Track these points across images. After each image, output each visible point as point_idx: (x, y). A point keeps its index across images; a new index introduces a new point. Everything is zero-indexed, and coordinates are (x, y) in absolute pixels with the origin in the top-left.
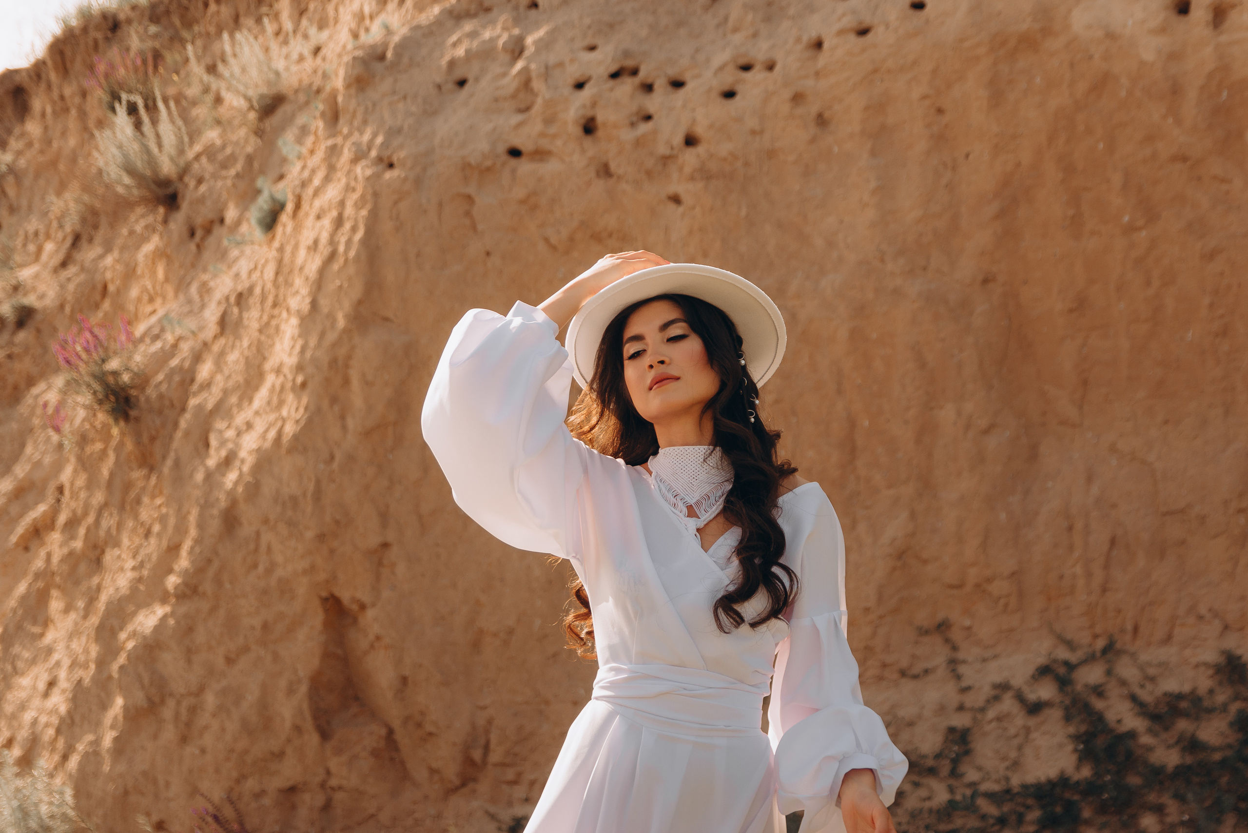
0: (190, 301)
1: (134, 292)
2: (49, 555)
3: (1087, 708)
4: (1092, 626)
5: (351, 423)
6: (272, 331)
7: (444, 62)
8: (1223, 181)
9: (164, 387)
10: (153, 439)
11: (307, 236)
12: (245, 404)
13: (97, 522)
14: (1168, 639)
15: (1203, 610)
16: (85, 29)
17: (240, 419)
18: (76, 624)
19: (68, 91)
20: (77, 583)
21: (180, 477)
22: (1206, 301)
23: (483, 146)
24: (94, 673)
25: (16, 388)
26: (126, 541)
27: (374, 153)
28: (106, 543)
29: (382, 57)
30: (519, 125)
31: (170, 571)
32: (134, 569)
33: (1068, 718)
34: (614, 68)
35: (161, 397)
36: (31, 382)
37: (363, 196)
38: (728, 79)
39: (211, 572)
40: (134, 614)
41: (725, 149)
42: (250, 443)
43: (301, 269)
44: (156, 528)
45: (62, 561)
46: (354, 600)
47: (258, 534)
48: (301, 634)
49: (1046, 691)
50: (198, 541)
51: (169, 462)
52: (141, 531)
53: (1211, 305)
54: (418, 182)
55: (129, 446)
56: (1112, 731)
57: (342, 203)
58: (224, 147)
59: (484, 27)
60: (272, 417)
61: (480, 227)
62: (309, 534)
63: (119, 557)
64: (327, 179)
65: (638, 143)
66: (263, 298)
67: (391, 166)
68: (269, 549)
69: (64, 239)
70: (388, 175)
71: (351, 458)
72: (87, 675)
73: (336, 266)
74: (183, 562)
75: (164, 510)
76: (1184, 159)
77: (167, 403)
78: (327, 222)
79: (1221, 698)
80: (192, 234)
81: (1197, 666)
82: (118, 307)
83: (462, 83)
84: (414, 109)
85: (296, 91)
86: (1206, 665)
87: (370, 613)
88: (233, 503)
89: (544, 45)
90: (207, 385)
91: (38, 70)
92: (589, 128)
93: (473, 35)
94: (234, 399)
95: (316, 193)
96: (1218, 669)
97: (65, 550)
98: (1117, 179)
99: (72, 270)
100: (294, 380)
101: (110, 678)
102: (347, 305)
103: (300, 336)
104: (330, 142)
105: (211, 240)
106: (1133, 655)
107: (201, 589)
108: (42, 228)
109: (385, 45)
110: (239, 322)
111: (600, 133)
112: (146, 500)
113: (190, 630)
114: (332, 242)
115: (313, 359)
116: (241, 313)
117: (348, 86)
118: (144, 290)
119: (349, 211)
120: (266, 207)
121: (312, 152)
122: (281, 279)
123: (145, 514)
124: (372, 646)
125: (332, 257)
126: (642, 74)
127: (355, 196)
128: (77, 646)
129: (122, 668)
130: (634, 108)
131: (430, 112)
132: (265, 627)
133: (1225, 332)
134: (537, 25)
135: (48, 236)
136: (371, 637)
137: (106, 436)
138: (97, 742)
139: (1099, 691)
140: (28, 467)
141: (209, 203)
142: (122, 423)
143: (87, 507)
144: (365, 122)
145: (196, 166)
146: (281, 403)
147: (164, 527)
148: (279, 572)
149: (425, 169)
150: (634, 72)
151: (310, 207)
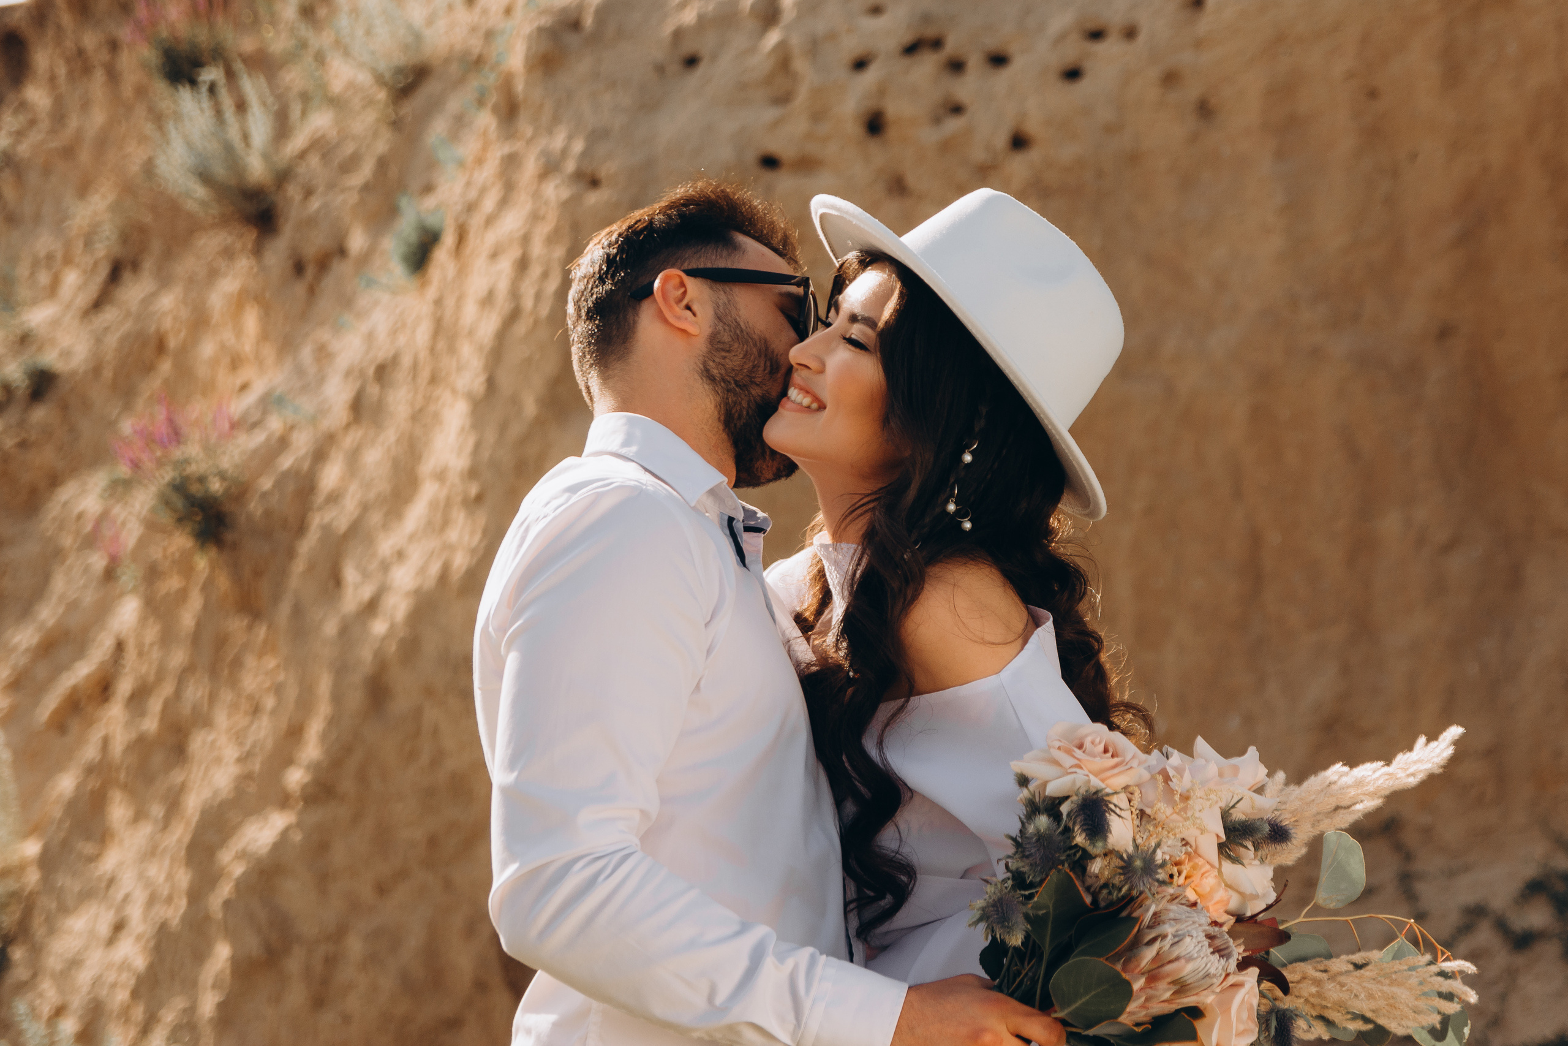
0: (300, 371)
1: (207, 348)
2: (106, 742)
6: (429, 420)
7: (667, 31)
9: (273, 500)
10: (258, 574)
11: (477, 285)
12: (395, 523)
13: (178, 694)
17: (386, 545)
18: (152, 840)
19: (89, 42)
20: (150, 780)
21: (301, 628)
23: (725, 153)
24: (186, 910)
25: (32, 490)
26: (222, 720)
27: (570, 166)
28: (192, 722)
29: (575, 25)
30: (776, 124)
31: (293, 764)
32: (238, 760)
34: (908, 38)
35: (268, 514)
36: (55, 481)
37: (555, 227)
38: (1072, 51)
39: (353, 766)
40: (240, 825)
41: (1067, 153)
42: (402, 580)
43: (471, 333)
44: (270, 702)
45: (128, 749)
47: (418, 710)
49: (1538, 916)
50: (332, 722)
51: (285, 607)
52: (246, 707)
55: (223, 582)
57: (526, 239)
58: (341, 140)
60: (434, 544)
63: (214, 743)
64: (504, 202)
65: (946, 147)
66: (415, 371)
67: (594, 183)
68: (436, 732)
69: (96, 264)
70: (592, 197)
72: (175, 913)
73: (521, 328)
74: (312, 750)
75: (281, 677)
77: (278, 521)
78: (506, 265)
80: (300, 270)
82: (184, 371)
83: (691, 62)
84: (626, 101)
85: (447, 61)
88: (382, 665)
89: (808, 6)
90: (334, 498)
92: (875, 125)
94: (376, 517)
95: (490, 221)
97: (133, 735)
99: (111, 314)
100: (465, 491)
101: (207, 918)
102: (538, 381)
103: (472, 428)
104: (507, 149)
105: (329, 282)
107: (338, 789)
108: (58, 250)
109: (581, 9)
110: (381, 406)
111: (892, 133)
112: (250, 661)
113: (326, 847)
114: (515, 294)
115: (492, 461)
116: (383, 392)
117: (529, 68)
118: (223, 347)
119: (537, 248)
120: (411, 235)
121: (480, 161)
122: (440, 346)
123: (250, 681)
125: (514, 315)
126: (948, 47)
127: (546, 228)
128: (156, 872)
129: (227, 904)
130: (938, 95)
131: (649, 106)
132: (433, 842)
135: (68, 261)
137: (186, 568)
138: (191, 1010)
140: (59, 610)
141: (322, 226)
142: (213, 552)
143: (161, 673)
144: (556, 120)
145: (301, 170)
146: (446, 523)
147: (281, 700)
149: (644, 189)
150: (936, 44)
151: (482, 242)
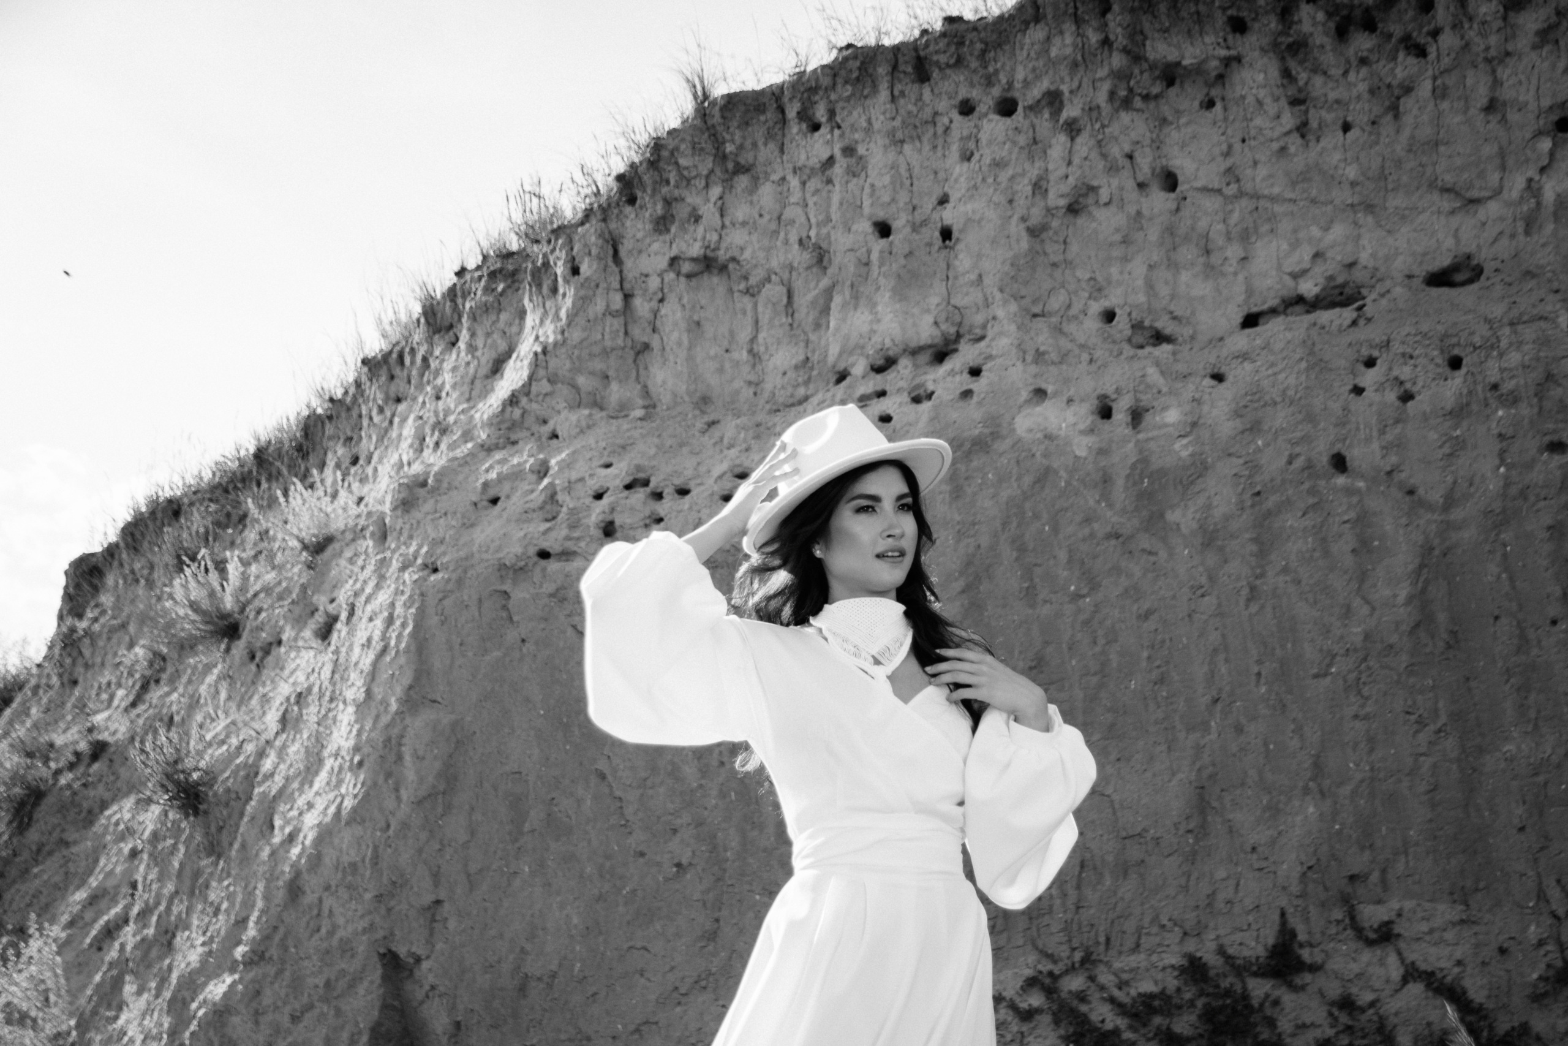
0: (251, 711)
2: (123, 946)
3: (1073, 1011)
4: (1070, 941)
5: (404, 794)
6: (330, 722)
7: (479, 484)
8: (1150, 553)
9: (229, 783)
10: (220, 829)
11: (361, 636)
12: (306, 787)
13: (168, 909)
14: (1137, 947)
15: (1164, 921)
16: (153, 513)
17: (301, 802)
18: (149, 1003)
19: (137, 566)
20: (149, 966)
21: (247, 856)
22: (1145, 654)
23: (518, 550)
25: (90, 812)
26: (195, 922)
27: (419, 561)
28: (177, 927)
29: (424, 484)
30: (547, 532)
31: (239, 943)
32: (203, 944)
33: (1057, 1022)
34: (628, 481)
35: (228, 791)
36: (104, 805)
37: (411, 597)
38: (727, 485)
39: (277, 939)
40: (205, 984)
42: (311, 820)
43: (356, 664)
44: (225, 906)
45: (135, 947)
46: (411, 954)
47: (320, 900)
48: (361, 990)
49: (1036, 1000)
50: (263, 912)
51: (236, 846)
52: (210, 910)
53: (1149, 658)
54: (460, 582)
55: (198, 838)
56: (1097, 1029)
57: (392, 605)
58: (280, 583)
59: (512, 455)
60: (331, 796)
61: (515, 618)
62: (368, 896)
63: (188, 938)
64: (378, 587)
66: (321, 696)
67: (435, 570)
68: (331, 913)
69: (134, 684)
70: (433, 578)
71: (405, 825)
73: (388, 659)
74: (251, 932)
75: (232, 888)
76: (1117, 536)
77: (233, 796)
78: (379, 623)
79: (1188, 996)
80: (253, 657)
81: (1164, 969)
82: (186, 729)
83: (495, 501)
84: (454, 523)
85: (343, 532)
86: (1173, 967)
87: (425, 965)
88: (297, 875)
89: (565, 465)
90: (271, 775)
91: (111, 551)
92: (608, 531)
93: (502, 462)
94: (295, 785)
95: (368, 600)
96: (1182, 970)
97: (138, 938)
98: (1063, 555)
99: (141, 708)
100: (352, 760)
102: (399, 690)
103: (356, 721)
104: (379, 557)
105: (270, 659)
106: (1108, 964)
107: (267, 955)
108: (114, 680)
109: (428, 474)
110: (299, 718)
112: (214, 884)
113: (258, 993)
114: (384, 637)
115: (369, 740)
116: (300, 709)
117: (394, 509)
118: (208, 713)
119: (399, 610)
120: (321, 620)
121: (363, 568)
122: (337, 676)
123: (212, 896)
124: (427, 996)
125: (384, 650)
126: (652, 485)
127: (404, 598)
128: (150, 1021)
129: (192, 1034)
130: (647, 513)
131: (469, 525)
132: (328, 984)
133: (1162, 680)
134: (559, 451)
135: (119, 685)
136: (427, 987)
137: (176, 831)
139: (1082, 997)
140: (101, 877)
141: (267, 628)
142: (192, 818)
143: (159, 896)
144: (411, 537)
145: (255, 601)
146: (340, 782)
147: (232, 904)
148: (341, 933)
149: (465, 571)
150: (646, 483)
151: (363, 613)
